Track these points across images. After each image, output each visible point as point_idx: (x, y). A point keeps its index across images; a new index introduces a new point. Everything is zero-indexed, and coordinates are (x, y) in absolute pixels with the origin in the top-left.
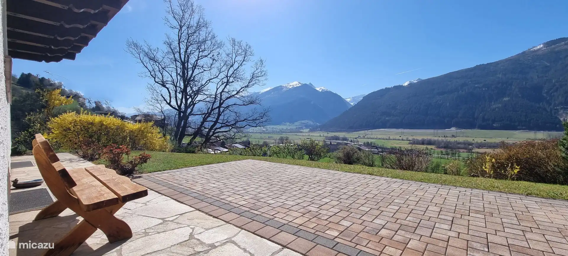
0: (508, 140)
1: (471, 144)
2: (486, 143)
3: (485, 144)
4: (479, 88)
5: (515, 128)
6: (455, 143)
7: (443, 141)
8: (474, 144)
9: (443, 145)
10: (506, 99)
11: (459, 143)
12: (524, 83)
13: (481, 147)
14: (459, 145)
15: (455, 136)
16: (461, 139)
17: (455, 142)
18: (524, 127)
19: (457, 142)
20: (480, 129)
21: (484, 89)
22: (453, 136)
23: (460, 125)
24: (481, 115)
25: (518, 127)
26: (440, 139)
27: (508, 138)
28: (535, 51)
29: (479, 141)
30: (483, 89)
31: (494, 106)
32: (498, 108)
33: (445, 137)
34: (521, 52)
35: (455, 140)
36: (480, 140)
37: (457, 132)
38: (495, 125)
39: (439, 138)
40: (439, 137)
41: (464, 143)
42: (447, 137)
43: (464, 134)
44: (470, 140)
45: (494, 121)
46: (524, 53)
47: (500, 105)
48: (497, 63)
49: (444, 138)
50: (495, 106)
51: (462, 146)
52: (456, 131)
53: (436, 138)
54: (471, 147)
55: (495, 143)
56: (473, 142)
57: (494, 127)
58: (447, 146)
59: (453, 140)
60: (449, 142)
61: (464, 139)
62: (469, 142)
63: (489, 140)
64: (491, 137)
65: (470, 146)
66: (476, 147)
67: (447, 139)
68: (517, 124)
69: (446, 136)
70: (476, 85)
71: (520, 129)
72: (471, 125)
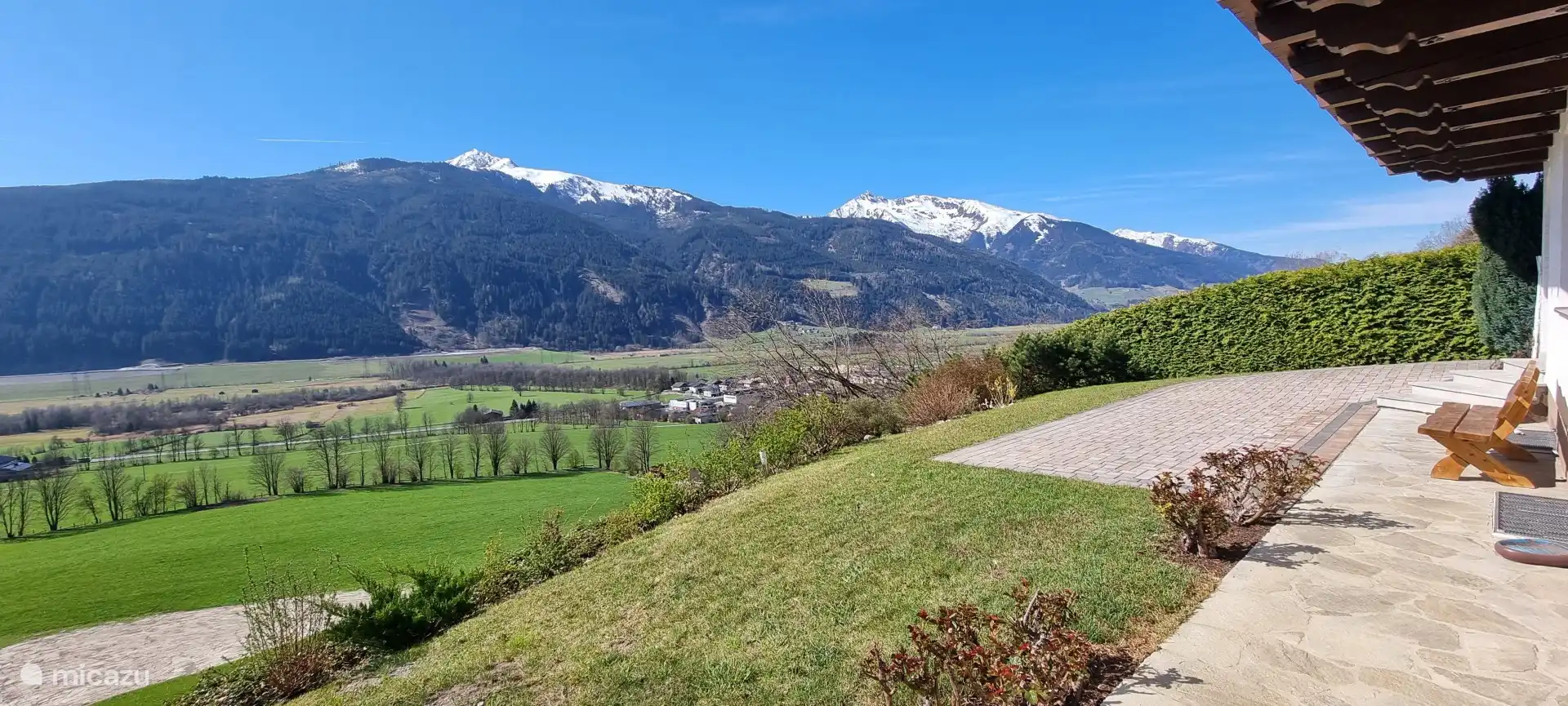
0: (311, 383)
1: (218, 406)
2: (260, 398)
3: (259, 400)
4: (221, 243)
5: (320, 353)
6: (166, 410)
7: (119, 409)
8: (226, 404)
9: (122, 419)
10: (294, 280)
11: (179, 408)
12: (330, 245)
13: (248, 411)
14: (180, 414)
15: (160, 387)
16: (184, 396)
17: (163, 407)
18: (340, 350)
19: (172, 406)
20: (238, 361)
21: (234, 250)
22: (151, 388)
23: (171, 353)
24: (234, 320)
25: (330, 350)
26: (106, 402)
27: (310, 379)
28: (343, 174)
29: (242, 395)
30: (232, 249)
31: (267, 298)
32: (278, 301)
33: (120, 393)
34: (315, 168)
35: (166, 401)
36: (243, 392)
37: (163, 376)
38: (273, 348)
39: (99, 399)
40: (98, 396)
41: (197, 406)
42: (129, 393)
43: (189, 381)
44: (212, 394)
45: (271, 339)
46: (321, 171)
47: (281, 295)
48: (262, 184)
49: (118, 399)
50: (271, 295)
51: (194, 414)
52: (160, 373)
53: (89, 402)
54: (219, 416)
55: (283, 394)
56: (224, 398)
57: (274, 352)
58: (137, 422)
59: (154, 400)
60: (144, 408)
61: (195, 395)
62: (210, 399)
63: (264, 390)
64: (268, 380)
65: (218, 413)
66: (237, 413)
67: (134, 401)
68: (326, 342)
69: (124, 391)
70: (210, 235)
71: (332, 355)
72: (209, 352)
